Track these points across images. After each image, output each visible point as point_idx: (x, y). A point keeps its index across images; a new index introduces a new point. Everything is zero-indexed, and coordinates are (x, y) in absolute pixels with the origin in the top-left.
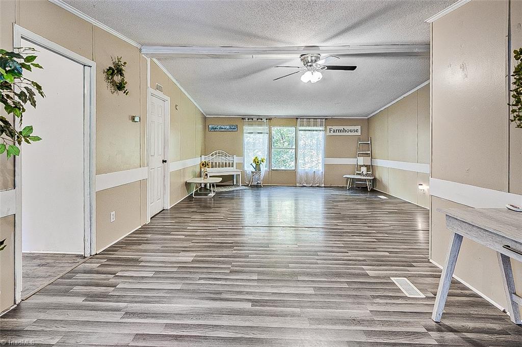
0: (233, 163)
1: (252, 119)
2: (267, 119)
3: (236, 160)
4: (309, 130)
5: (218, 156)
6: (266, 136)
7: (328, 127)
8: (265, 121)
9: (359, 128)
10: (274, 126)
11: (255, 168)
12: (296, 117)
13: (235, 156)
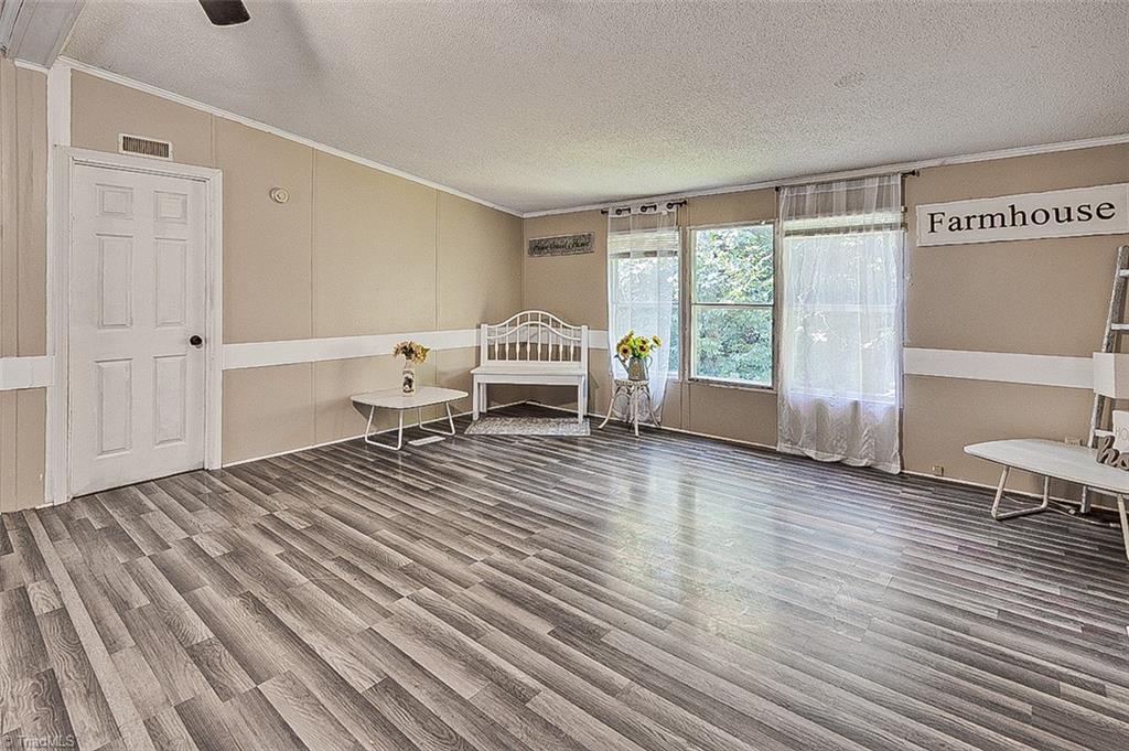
0: (578, 350)
1: (627, 211)
2: (670, 206)
4: (829, 231)
5: (531, 325)
6: (673, 263)
7: (922, 210)
8: (665, 213)
9: (1119, 192)
11: (628, 370)
12: (774, 184)
13: (584, 327)
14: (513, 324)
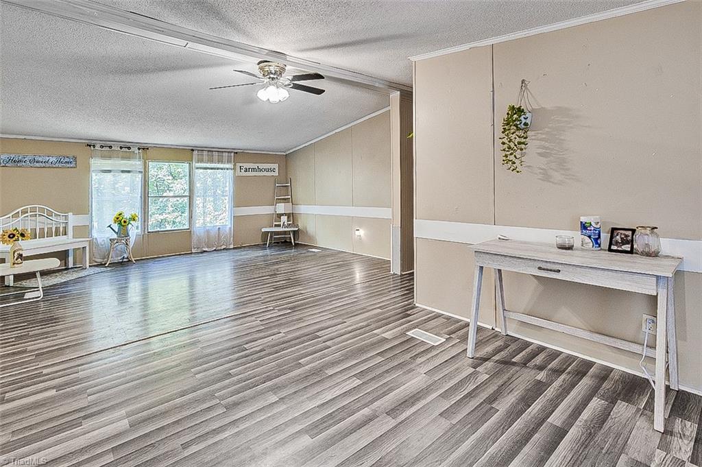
0: (65, 228)
1: (111, 147)
2: (139, 149)
3: (73, 220)
4: (212, 169)
6: (139, 177)
7: (238, 165)
8: (136, 152)
9: (276, 166)
10: (154, 160)
11: (117, 233)
12: (191, 148)
13: (70, 214)
14: (17, 215)
